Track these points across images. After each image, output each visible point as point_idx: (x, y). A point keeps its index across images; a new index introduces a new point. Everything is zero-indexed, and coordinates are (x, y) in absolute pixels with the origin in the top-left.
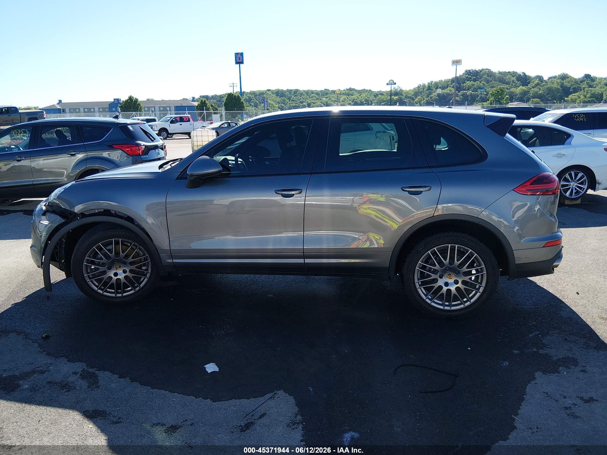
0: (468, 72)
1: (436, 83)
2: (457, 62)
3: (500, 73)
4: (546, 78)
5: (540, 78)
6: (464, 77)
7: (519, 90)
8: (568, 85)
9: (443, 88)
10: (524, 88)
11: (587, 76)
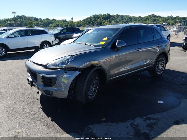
0: (18, 16)
1: (7, 19)
2: (14, 13)
3: (28, 17)
4: (42, 19)
5: (41, 19)
6: (17, 18)
7: (36, 22)
8: (49, 22)
9: (10, 21)
10: (37, 22)
11: (54, 19)
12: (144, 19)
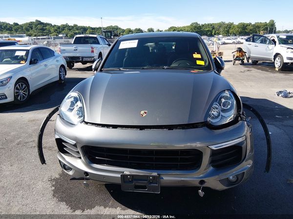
12: (24, 28)
